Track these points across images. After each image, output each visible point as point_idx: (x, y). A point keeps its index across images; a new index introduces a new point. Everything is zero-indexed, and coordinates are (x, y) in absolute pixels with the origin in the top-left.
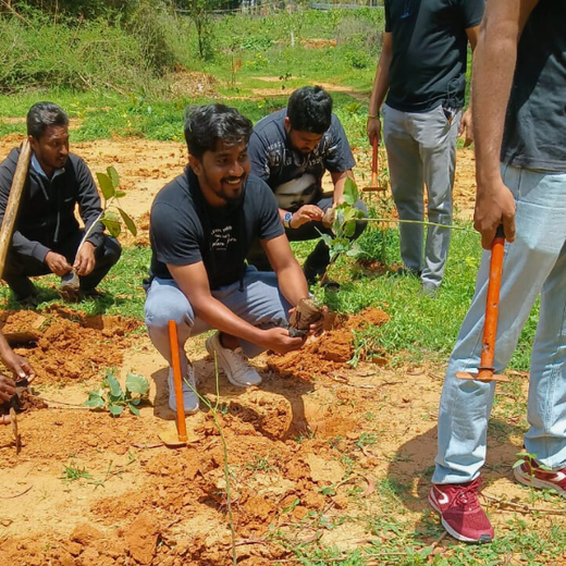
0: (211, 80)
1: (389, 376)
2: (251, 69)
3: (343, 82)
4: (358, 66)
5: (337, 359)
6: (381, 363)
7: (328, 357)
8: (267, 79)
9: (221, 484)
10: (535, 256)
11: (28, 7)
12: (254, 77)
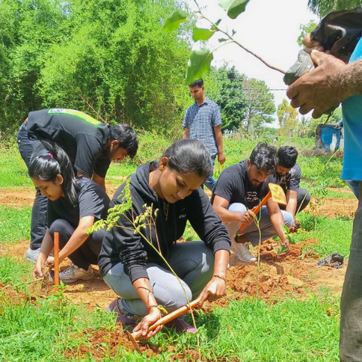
5: (294, 254)
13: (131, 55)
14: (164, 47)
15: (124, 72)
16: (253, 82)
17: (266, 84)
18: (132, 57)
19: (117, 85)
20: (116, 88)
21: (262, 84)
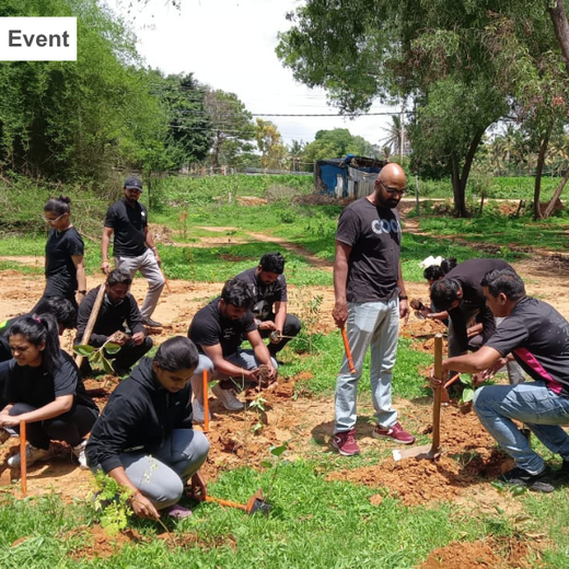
0: (165, 231)
1: (315, 403)
2: (196, 220)
3: (275, 234)
4: (286, 222)
5: (286, 395)
6: (310, 397)
7: (280, 395)
8: (210, 229)
9: (234, 438)
10: (363, 333)
11: (14, 174)
12: (198, 227)
13: (37, 81)
14: (87, 71)
15: (26, 103)
16: (219, 95)
17: (239, 99)
18: (40, 85)
19: (15, 121)
20: (15, 126)
21: (232, 97)
